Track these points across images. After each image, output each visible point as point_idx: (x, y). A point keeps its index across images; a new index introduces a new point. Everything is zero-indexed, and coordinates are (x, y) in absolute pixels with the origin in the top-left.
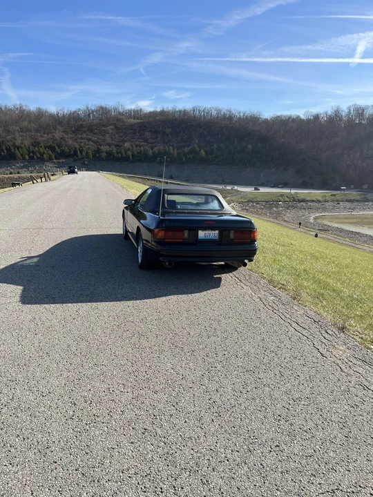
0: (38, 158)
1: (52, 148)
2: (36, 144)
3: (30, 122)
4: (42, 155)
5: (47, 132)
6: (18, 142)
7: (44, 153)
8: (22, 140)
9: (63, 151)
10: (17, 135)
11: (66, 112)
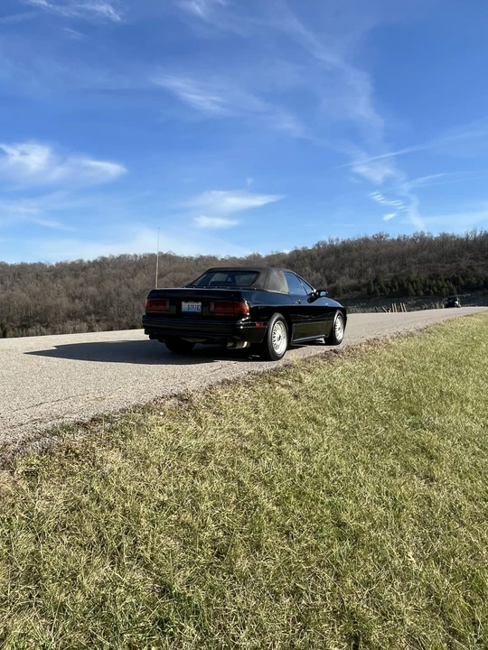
0: (434, 293)
1: (455, 281)
2: (435, 276)
3: (430, 251)
4: (440, 289)
5: (450, 261)
6: (414, 276)
7: (443, 287)
8: (418, 273)
9: (469, 282)
10: (413, 266)
11: (478, 233)
